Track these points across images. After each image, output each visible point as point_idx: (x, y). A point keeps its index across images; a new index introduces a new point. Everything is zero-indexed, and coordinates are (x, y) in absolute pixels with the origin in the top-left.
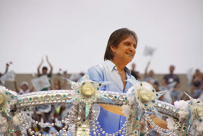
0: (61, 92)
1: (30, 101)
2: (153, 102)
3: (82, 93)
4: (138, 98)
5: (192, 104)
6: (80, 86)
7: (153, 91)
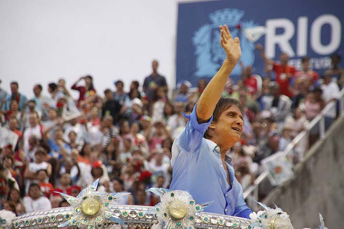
0: (65, 211)
1: (27, 225)
2: (192, 218)
3: (82, 212)
4: (165, 215)
5: (266, 217)
6: (79, 202)
7: (191, 202)
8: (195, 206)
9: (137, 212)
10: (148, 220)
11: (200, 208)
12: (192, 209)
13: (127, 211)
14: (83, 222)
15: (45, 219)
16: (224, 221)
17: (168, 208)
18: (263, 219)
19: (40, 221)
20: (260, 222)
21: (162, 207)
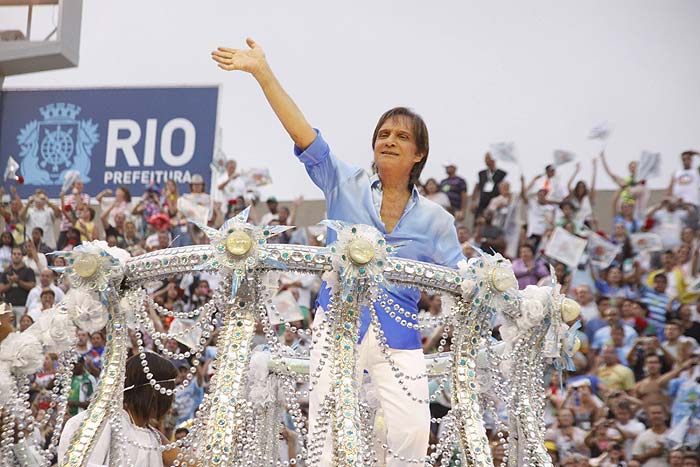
0: (201, 249)
1: (147, 268)
2: (380, 263)
3: (227, 250)
4: (344, 257)
5: (481, 265)
6: (223, 236)
7: (380, 242)
8: (385, 246)
9: (303, 253)
10: (318, 266)
11: (392, 249)
12: (381, 251)
13: (288, 252)
14: (228, 264)
15: (173, 260)
16: (423, 270)
17: (347, 248)
18: (477, 269)
19: (166, 263)
20: (474, 271)
21: (340, 245)
